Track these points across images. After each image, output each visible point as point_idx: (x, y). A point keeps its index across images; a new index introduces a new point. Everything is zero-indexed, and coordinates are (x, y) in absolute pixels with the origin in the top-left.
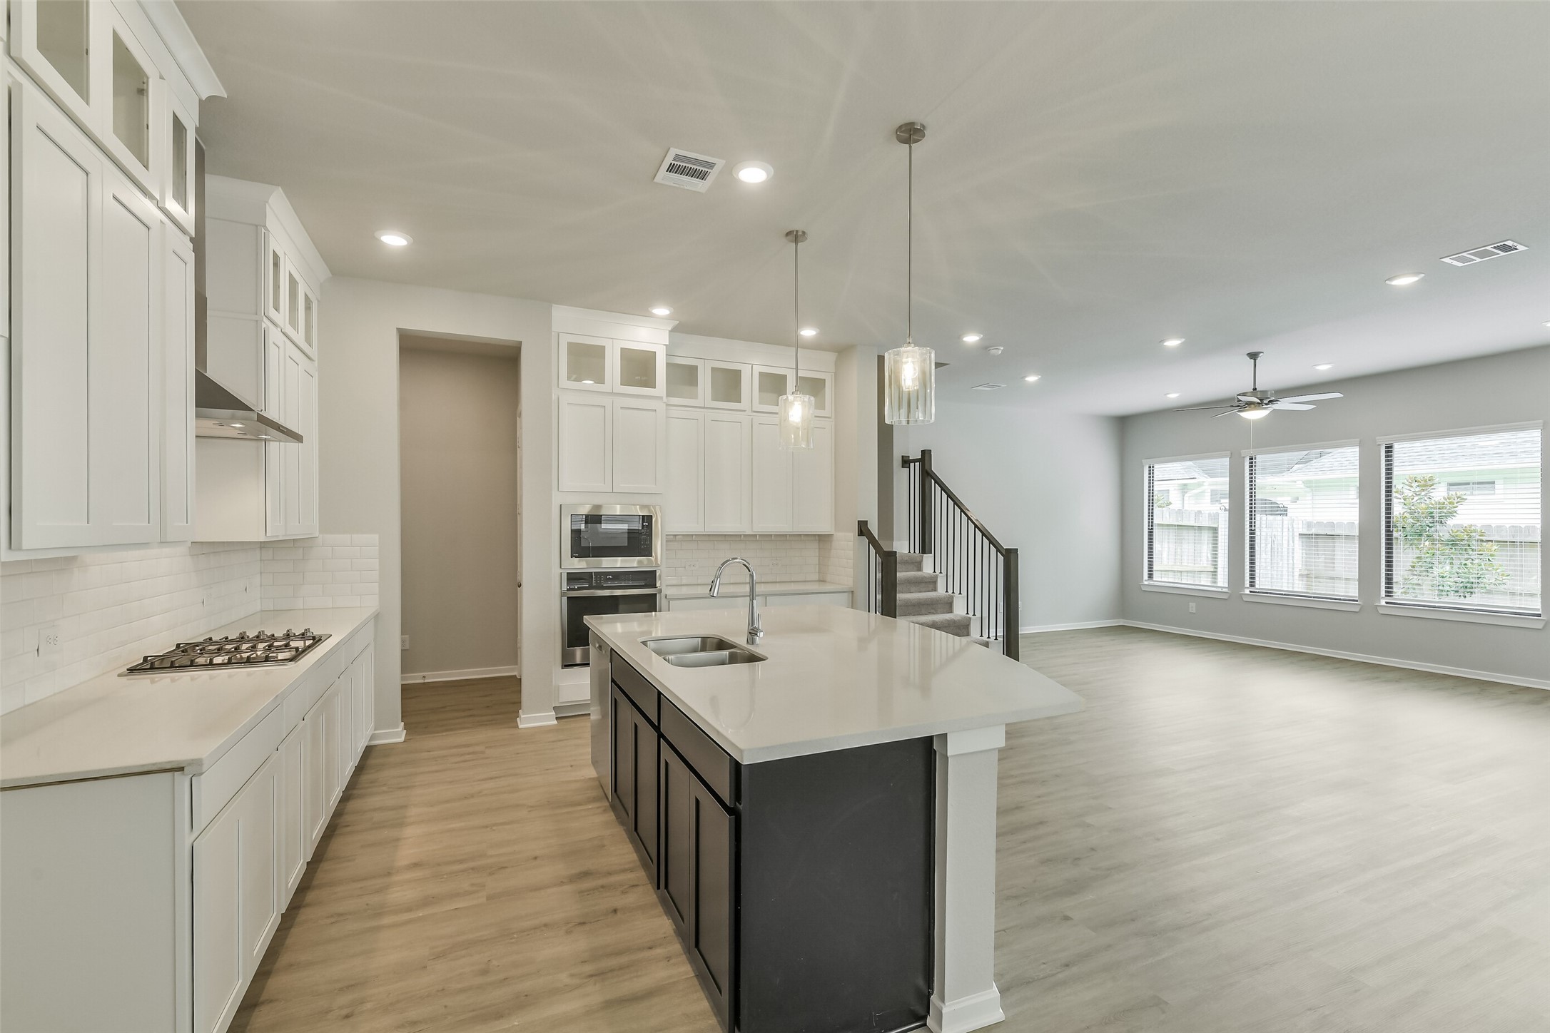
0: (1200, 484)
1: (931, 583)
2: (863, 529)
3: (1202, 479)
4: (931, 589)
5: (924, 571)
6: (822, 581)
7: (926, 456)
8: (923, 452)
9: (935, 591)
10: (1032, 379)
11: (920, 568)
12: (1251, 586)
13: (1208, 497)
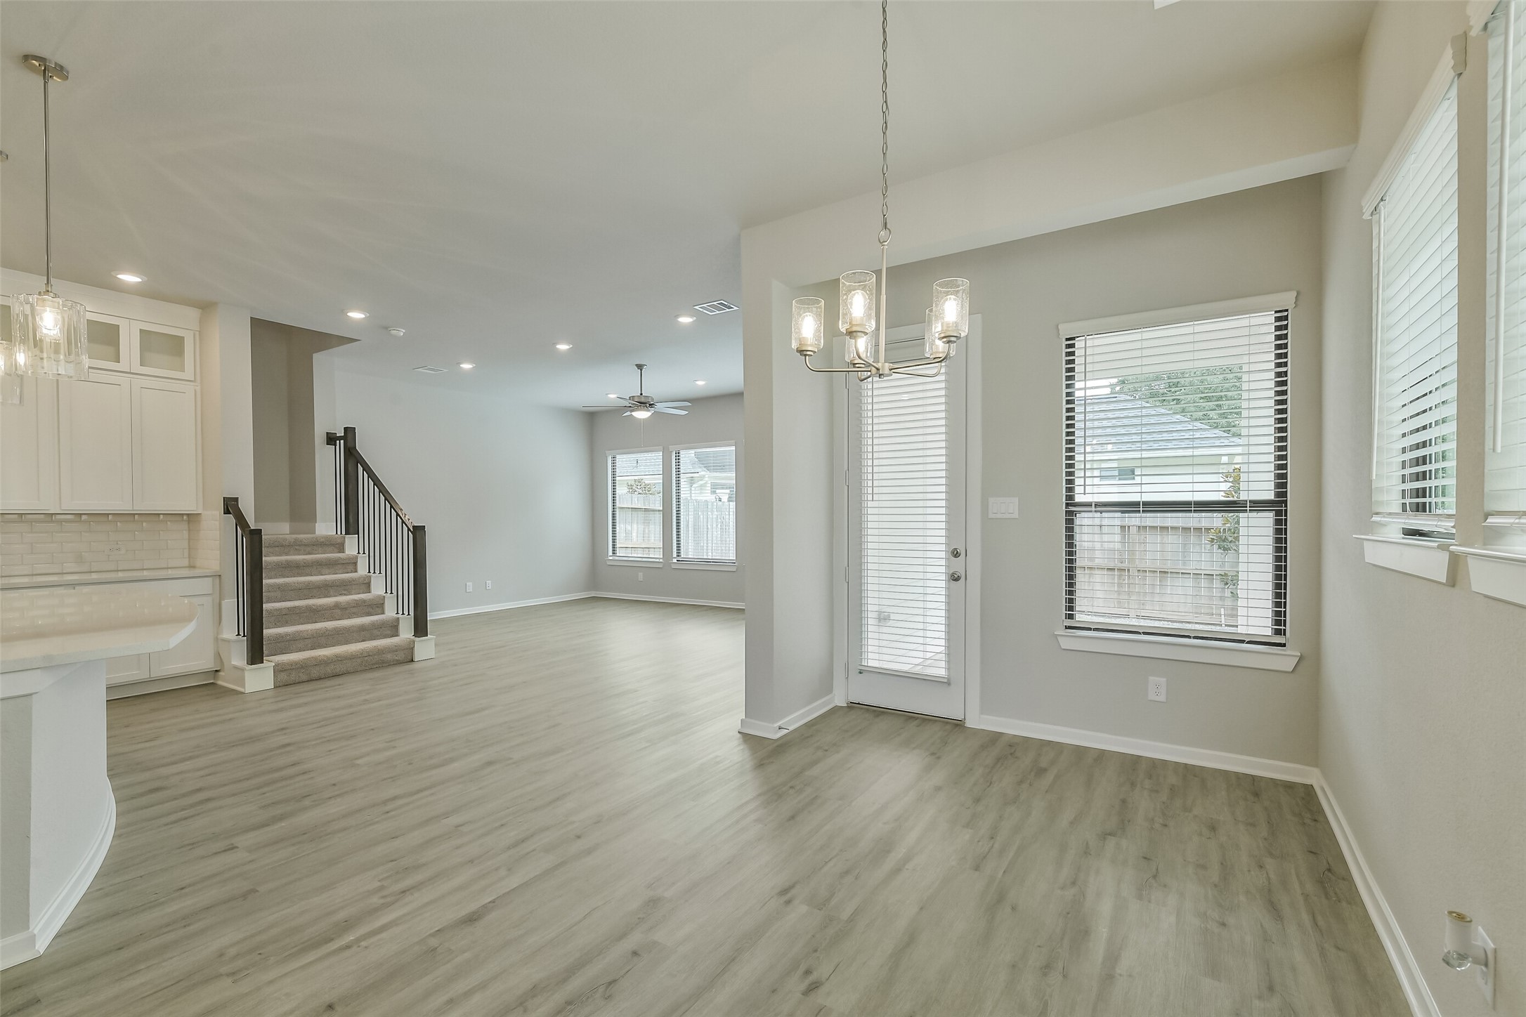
0: (702, 478)
1: (352, 564)
2: (231, 506)
3: (703, 473)
4: (349, 570)
5: (347, 552)
6: (192, 567)
7: (350, 433)
8: (346, 429)
9: (356, 572)
10: (466, 366)
11: (342, 549)
12: (678, 556)
13: (709, 488)
